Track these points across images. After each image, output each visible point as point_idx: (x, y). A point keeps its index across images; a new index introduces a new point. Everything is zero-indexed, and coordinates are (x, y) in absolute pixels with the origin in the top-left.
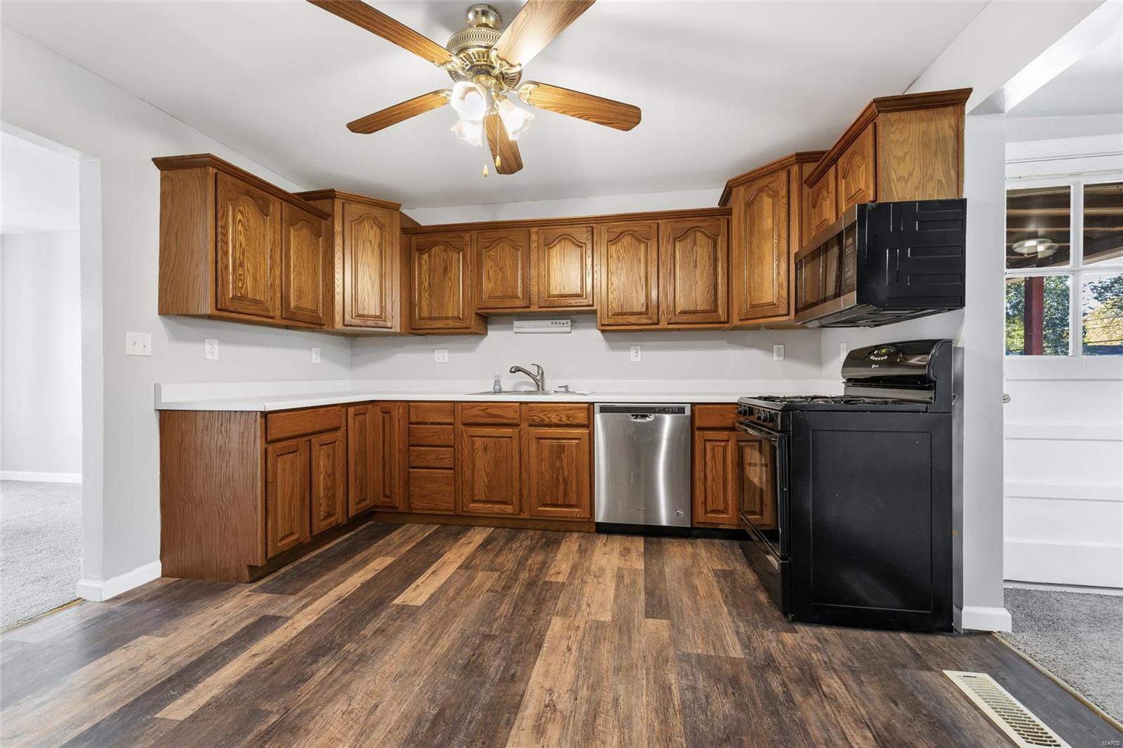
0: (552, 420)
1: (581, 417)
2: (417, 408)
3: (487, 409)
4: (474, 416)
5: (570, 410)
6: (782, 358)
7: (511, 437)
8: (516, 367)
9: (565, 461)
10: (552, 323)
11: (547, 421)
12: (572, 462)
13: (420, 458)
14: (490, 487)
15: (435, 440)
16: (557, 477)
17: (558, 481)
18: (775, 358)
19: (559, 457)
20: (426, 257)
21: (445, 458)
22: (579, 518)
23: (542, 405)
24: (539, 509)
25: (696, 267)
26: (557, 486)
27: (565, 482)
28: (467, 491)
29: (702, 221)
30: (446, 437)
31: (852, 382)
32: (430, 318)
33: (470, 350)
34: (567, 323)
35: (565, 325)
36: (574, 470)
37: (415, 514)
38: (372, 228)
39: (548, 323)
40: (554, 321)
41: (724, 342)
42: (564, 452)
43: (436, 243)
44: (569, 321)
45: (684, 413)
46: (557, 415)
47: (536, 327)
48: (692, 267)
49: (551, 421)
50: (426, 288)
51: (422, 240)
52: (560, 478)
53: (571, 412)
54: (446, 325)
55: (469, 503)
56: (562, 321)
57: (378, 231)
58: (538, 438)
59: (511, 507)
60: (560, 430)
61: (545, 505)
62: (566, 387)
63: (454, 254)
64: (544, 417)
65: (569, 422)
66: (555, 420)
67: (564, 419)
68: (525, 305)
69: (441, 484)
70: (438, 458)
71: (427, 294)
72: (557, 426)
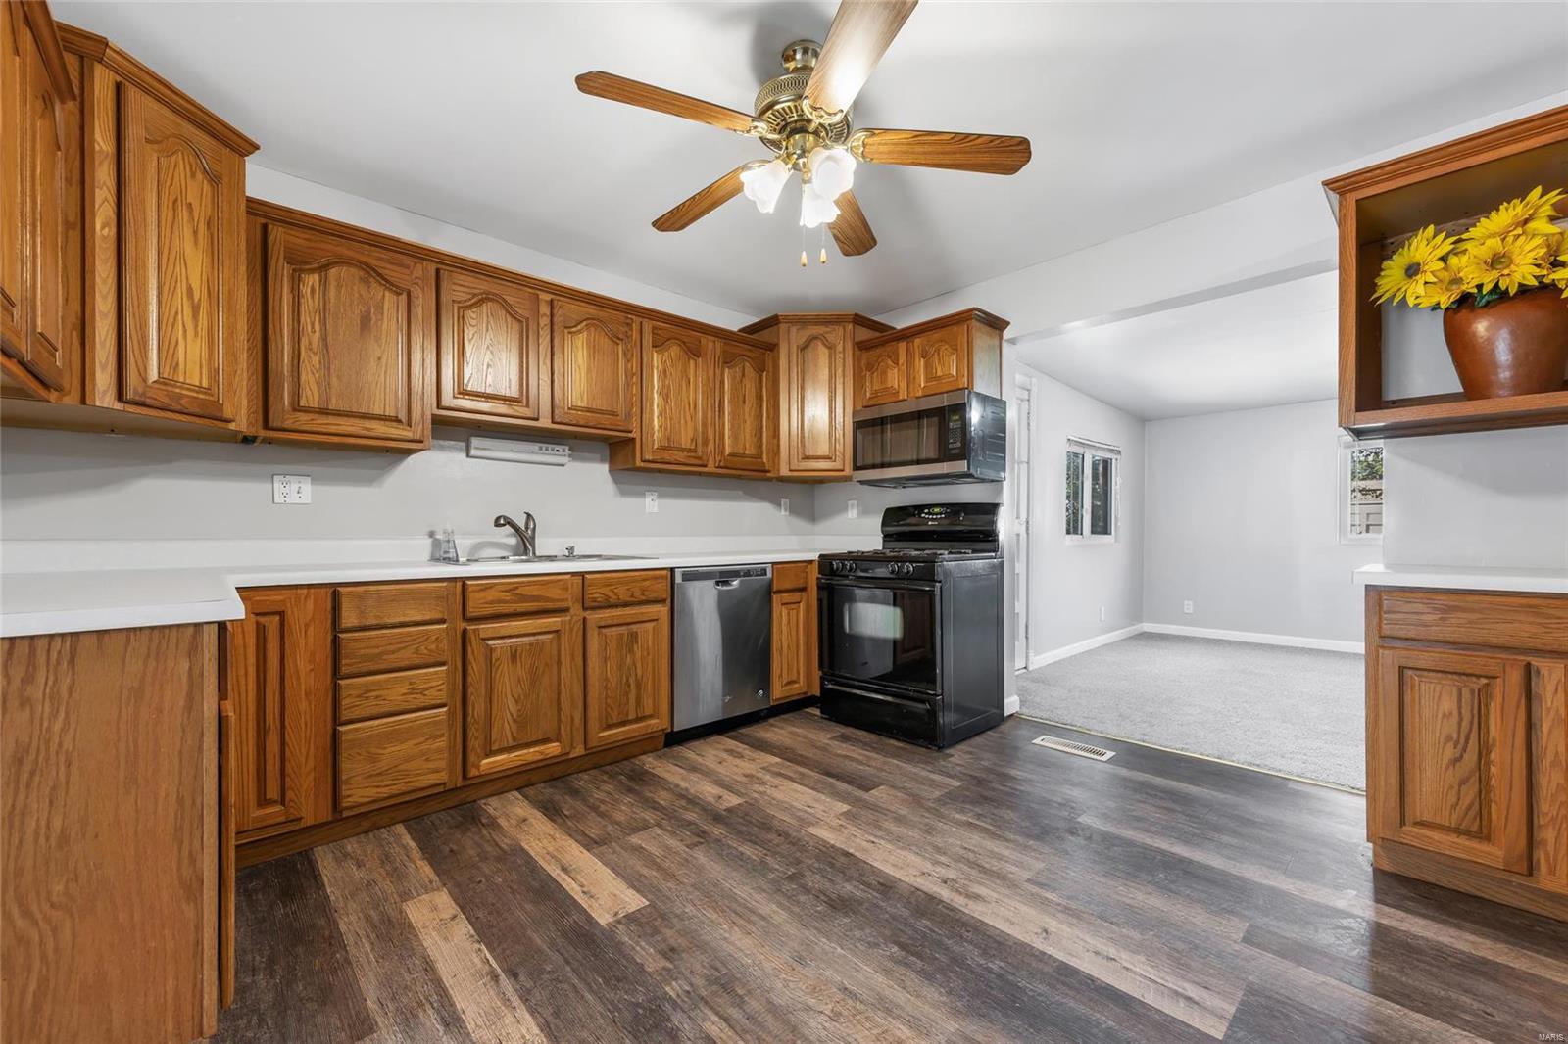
0: (621, 597)
1: (661, 589)
2: (361, 597)
3: (517, 587)
4: (491, 603)
5: (645, 580)
6: (787, 513)
7: (557, 631)
8: (505, 518)
9: (638, 655)
10: (541, 448)
11: (613, 600)
12: (648, 654)
13: (367, 699)
14: (521, 722)
15: (407, 656)
16: (628, 680)
17: (629, 686)
18: (783, 513)
19: (631, 651)
20: (312, 280)
21: (427, 689)
22: (652, 732)
23: (608, 575)
24: (601, 734)
25: (744, 402)
26: (627, 694)
27: (638, 686)
28: (477, 739)
29: (750, 350)
30: (433, 647)
31: (887, 537)
32: (324, 412)
33: (370, 481)
34: (564, 451)
35: (561, 453)
36: (650, 665)
37: (348, 817)
38: (193, 175)
39: (535, 446)
40: (544, 445)
41: (740, 493)
42: (637, 642)
43: (341, 262)
44: (567, 448)
45: (766, 574)
46: (628, 589)
47: (512, 451)
48: (741, 403)
49: (619, 599)
50: (314, 346)
51: (303, 242)
52: (632, 680)
53: (647, 583)
54: (367, 429)
55: (480, 759)
56: (557, 447)
57: (206, 187)
58: (600, 627)
59: (557, 744)
60: (628, 611)
61: (609, 727)
62: (571, 549)
63: (387, 294)
64: (610, 594)
65: (643, 598)
66: (624, 597)
67: (638, 594)
68: (532, 416)
69: (422, 740)
70: (412, 691)
71: (316, 360)
72: (626, 605)
